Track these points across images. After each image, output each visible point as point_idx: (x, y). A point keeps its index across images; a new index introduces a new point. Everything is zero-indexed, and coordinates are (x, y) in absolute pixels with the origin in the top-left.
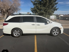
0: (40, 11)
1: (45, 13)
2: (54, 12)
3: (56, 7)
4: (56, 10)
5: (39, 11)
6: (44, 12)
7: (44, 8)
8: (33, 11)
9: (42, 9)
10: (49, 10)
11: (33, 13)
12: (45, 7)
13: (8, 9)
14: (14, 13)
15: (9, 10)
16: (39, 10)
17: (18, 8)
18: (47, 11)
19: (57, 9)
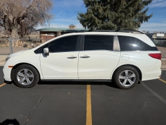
0: (102, 23)
1: (116, 27)
2: (139, 26)
3: (145, 12)
4: (147, 19)
5: (101, 21)
6: (113, 25)
7: (113, 13)
8: (85, 21)
9: (108, 17)
10: (127, 21)
11: (85, 26)
12: (116, 12)
13: (21, 15)
14: (34, 27)
15: (23, 19)
16: (100, 19)
17: (46, 13)
18: (121, 21)
19: (149, 17)
